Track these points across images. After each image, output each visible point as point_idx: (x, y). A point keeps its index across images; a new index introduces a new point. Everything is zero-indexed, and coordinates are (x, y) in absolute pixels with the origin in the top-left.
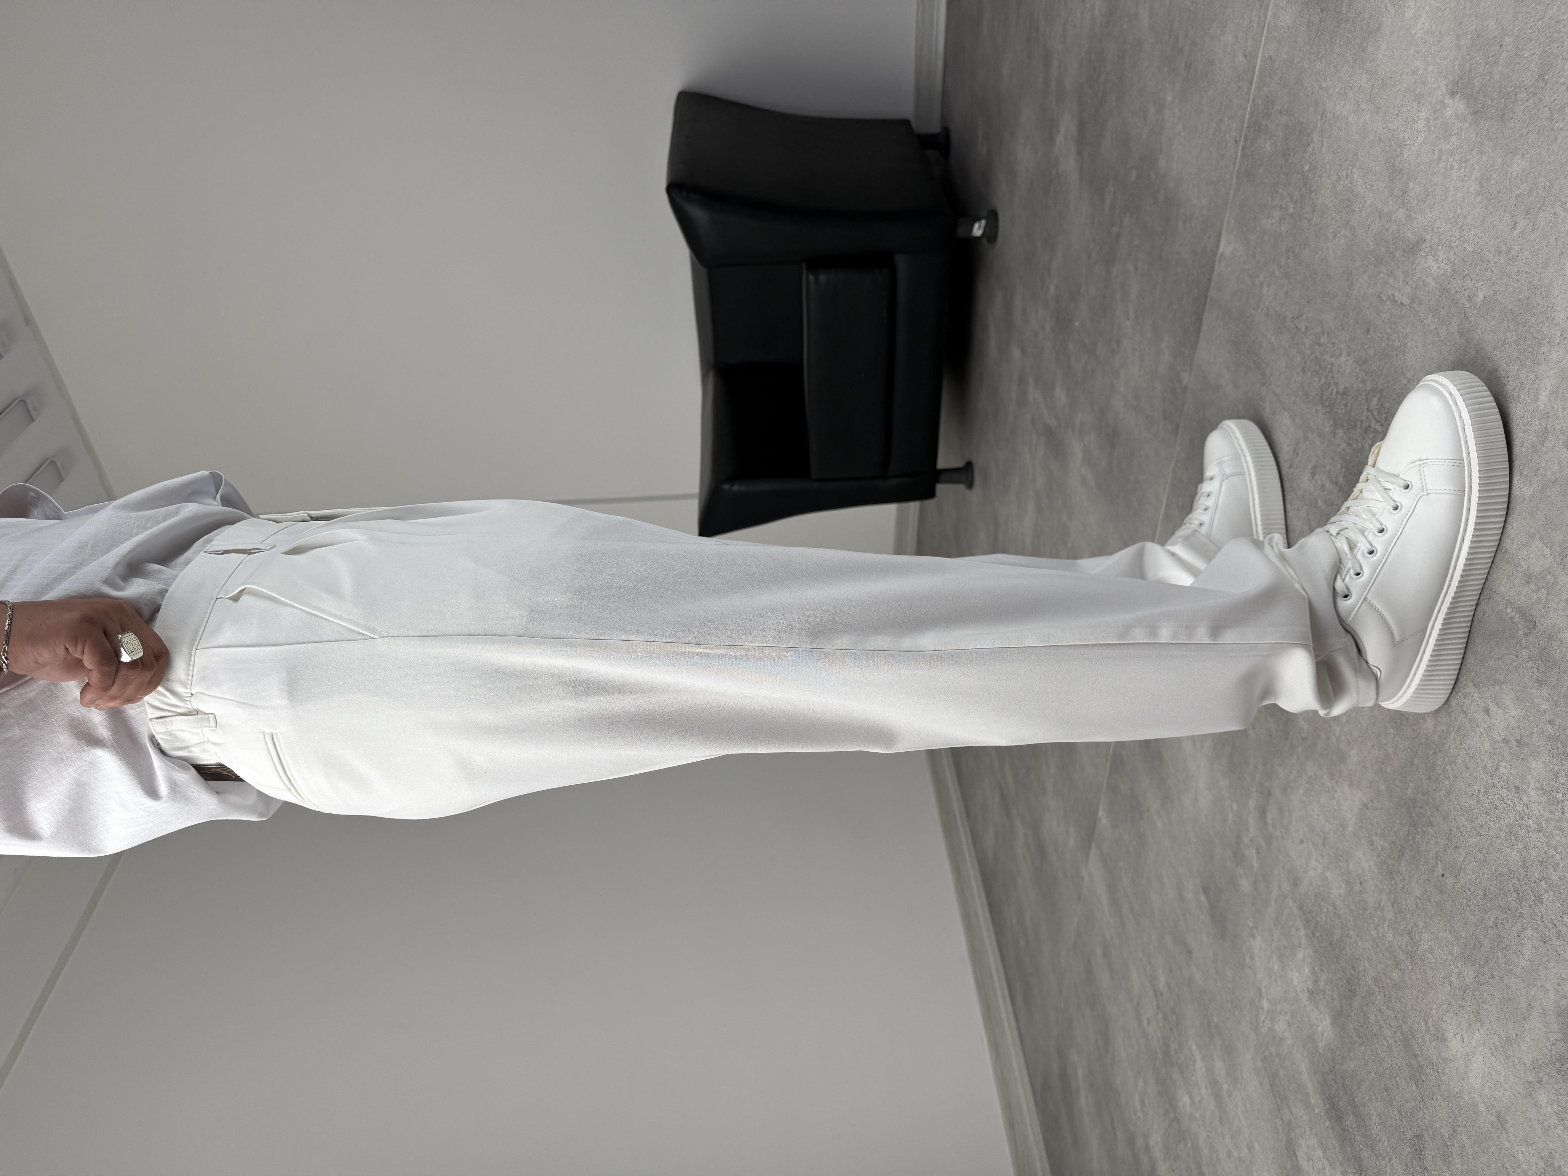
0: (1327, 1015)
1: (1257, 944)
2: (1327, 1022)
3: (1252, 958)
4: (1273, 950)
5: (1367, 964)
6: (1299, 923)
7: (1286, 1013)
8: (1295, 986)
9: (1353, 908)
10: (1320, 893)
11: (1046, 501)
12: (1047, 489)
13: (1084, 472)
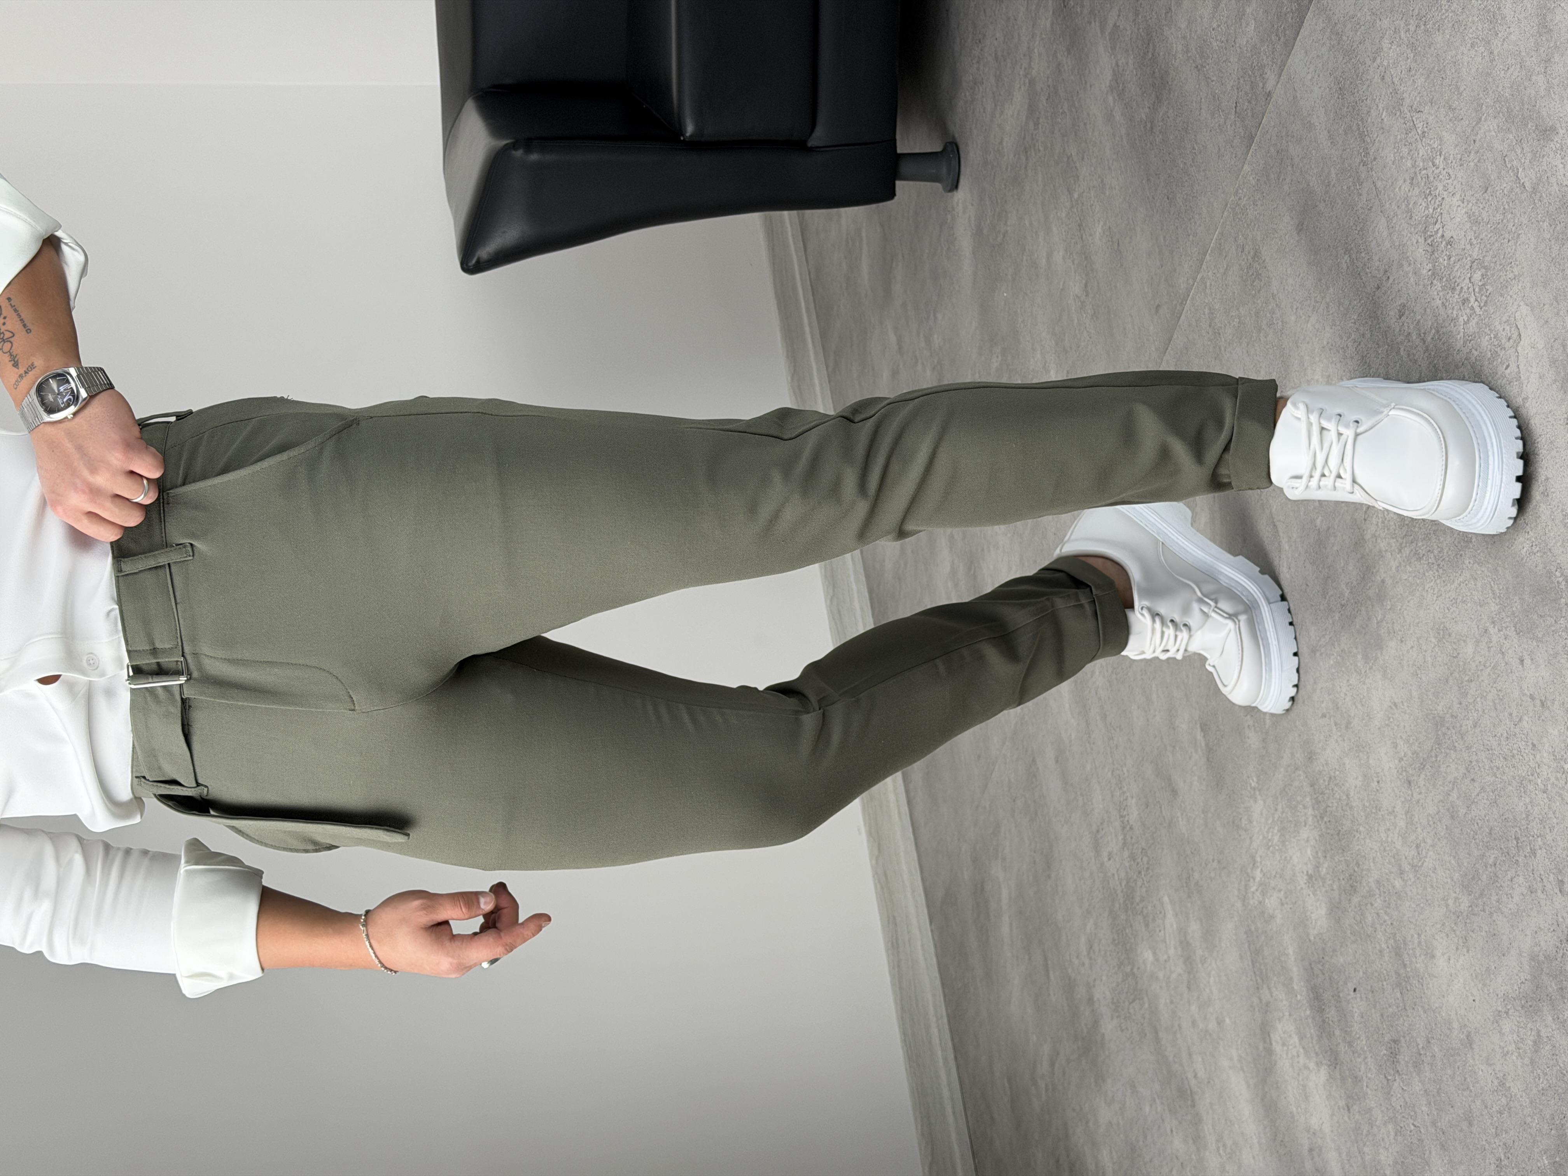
0: (1323, 905)
1: (1258, 808)
2: (1323, 911)
3: (1251, 822)
4: (1276, 819)
5: (1372, 864)
6: (1308, 799)
7: (1280, 891)
8: (1294, 865)
9: (1367, 804)
10: (1335, 777)
11: (1045, 104)
12: (1049, 86)
13: (1112, 105)
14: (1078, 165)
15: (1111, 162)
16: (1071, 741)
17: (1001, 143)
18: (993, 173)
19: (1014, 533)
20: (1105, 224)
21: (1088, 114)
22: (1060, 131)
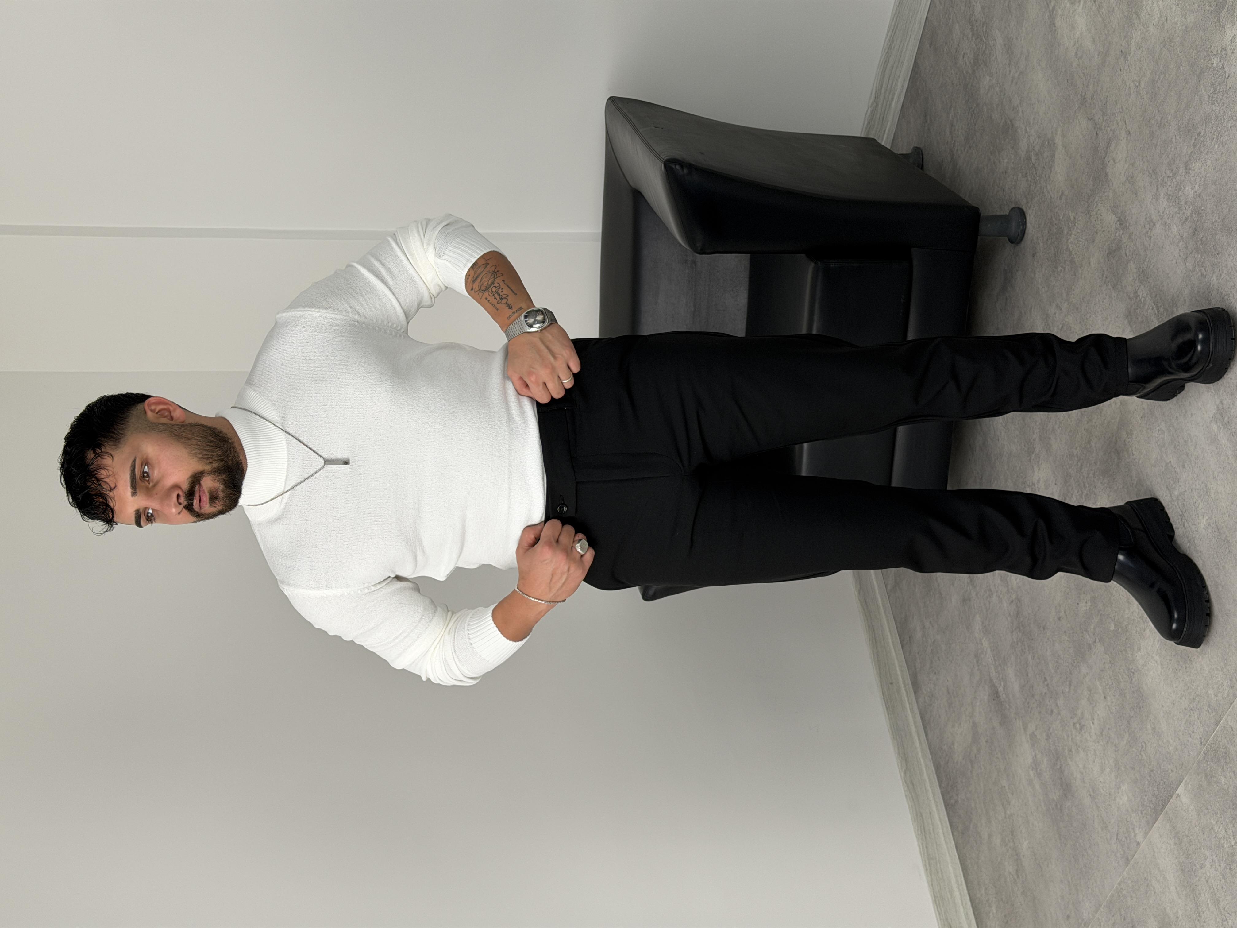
11: (1140, 421)
12: (1144, 408)
13: (1216, 431)
14: (1178, 470)
15: (1216, 473)
16: (1178, 918)
17: (1089, 442)
18: (1079, 464)
19: (1108, 742)
20: (1210, 518)
21: (1189, 434)
22: (1157, 443)
